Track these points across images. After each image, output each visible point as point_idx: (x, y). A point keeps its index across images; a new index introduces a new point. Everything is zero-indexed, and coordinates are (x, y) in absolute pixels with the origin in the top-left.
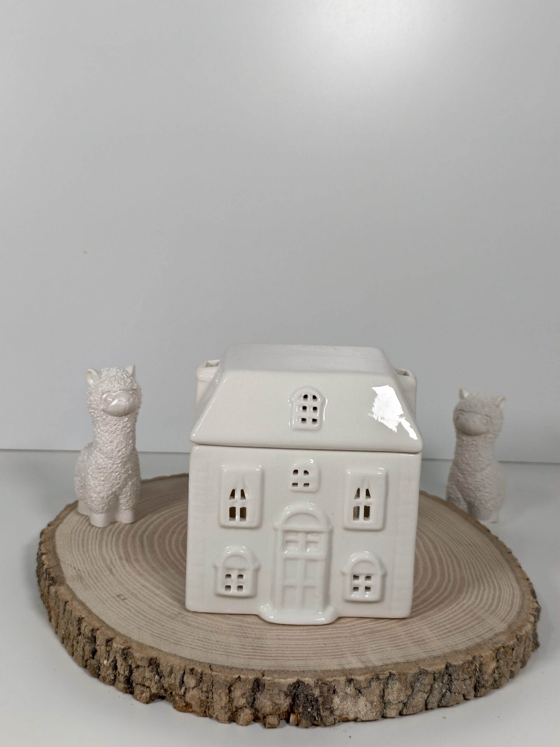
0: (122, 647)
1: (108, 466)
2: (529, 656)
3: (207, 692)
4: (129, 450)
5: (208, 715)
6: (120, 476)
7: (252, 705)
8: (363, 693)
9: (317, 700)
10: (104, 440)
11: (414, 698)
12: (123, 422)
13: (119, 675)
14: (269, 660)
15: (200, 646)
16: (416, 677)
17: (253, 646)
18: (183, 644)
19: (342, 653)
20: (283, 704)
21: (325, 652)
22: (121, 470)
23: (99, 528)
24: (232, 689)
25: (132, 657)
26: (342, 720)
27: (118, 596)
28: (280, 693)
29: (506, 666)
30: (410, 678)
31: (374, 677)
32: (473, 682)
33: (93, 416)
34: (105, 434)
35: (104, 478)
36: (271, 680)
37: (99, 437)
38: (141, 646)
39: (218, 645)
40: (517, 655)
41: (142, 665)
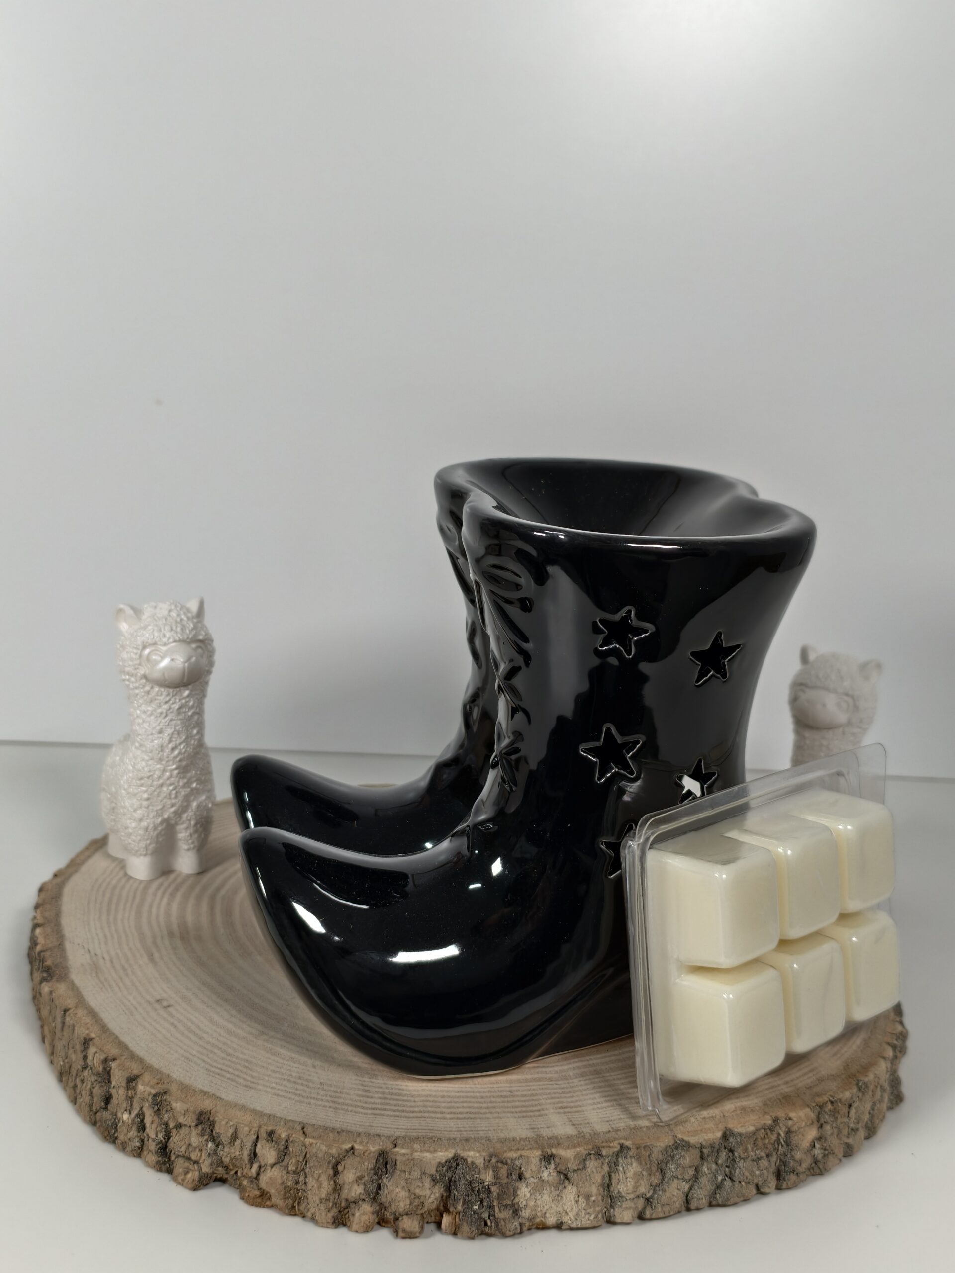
0: (153, 1092)
1: (154, 774)
2: (881, 1117)
3: (295, 1172)
4: (192, 747)
5: (298, 1213)
6: (177, 792)
7: (375, 1195)
8: (572, 1180)
9: (489, 1191)
10: (147, 728)
11: (664, 1191)
12: (181, 697)
13: (148, 1140)
14: (409, 1118)
15: (291, 1090)
16: (668, 1153)
17: (384, 1093)
18: (260, 1087)
19: (539, 1108)
20: (429, 1197)
21: (510, 1105)
22: (178, 782)
23: (141, 881)
24: (340, 1168)
25: (169, 1109)
26: (535, 1226)
27: (158, 1001)
28: (424, 1176)
29: (837, 1136)
30: (656, 1155)
31: (591, 1152)
32: (773, 1164)
33: (128, 686)
34: (148, 719)
35: (148, 794)
36: (408, 1155)
37: (139, 724)
38: (186, 1089)
39: (323, 1089)
40: (859, 1116)
41: (185, 1123)
